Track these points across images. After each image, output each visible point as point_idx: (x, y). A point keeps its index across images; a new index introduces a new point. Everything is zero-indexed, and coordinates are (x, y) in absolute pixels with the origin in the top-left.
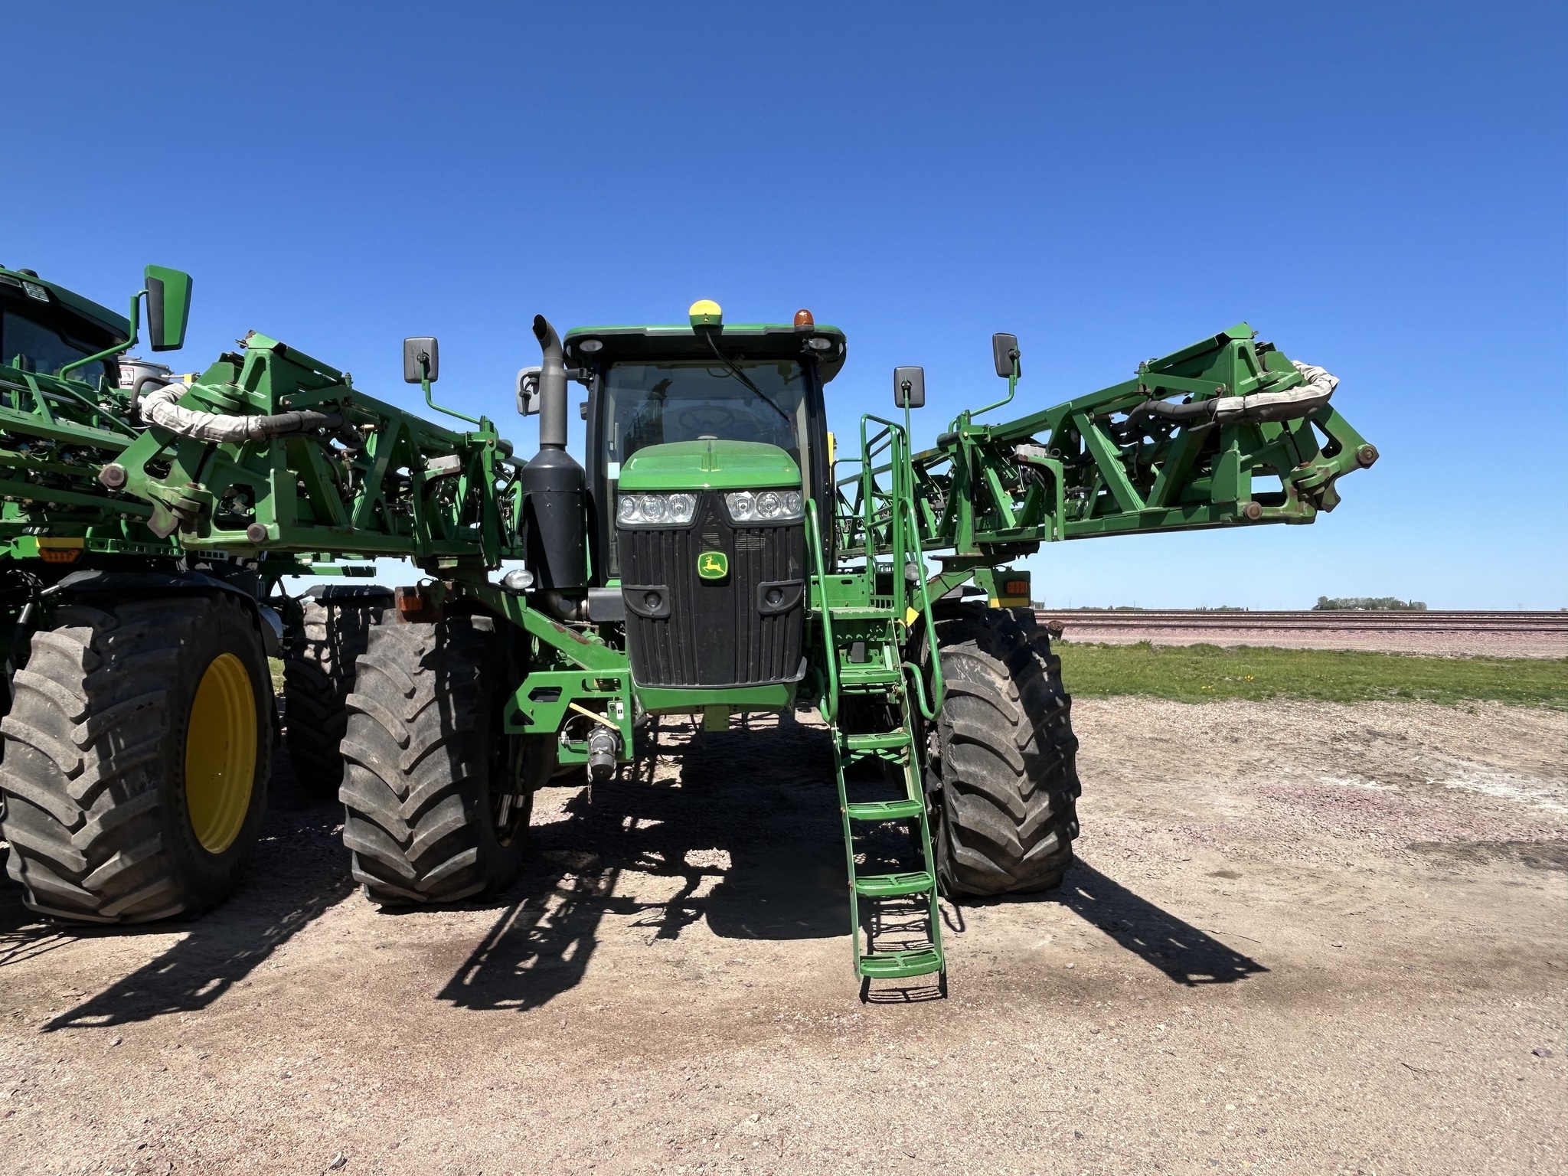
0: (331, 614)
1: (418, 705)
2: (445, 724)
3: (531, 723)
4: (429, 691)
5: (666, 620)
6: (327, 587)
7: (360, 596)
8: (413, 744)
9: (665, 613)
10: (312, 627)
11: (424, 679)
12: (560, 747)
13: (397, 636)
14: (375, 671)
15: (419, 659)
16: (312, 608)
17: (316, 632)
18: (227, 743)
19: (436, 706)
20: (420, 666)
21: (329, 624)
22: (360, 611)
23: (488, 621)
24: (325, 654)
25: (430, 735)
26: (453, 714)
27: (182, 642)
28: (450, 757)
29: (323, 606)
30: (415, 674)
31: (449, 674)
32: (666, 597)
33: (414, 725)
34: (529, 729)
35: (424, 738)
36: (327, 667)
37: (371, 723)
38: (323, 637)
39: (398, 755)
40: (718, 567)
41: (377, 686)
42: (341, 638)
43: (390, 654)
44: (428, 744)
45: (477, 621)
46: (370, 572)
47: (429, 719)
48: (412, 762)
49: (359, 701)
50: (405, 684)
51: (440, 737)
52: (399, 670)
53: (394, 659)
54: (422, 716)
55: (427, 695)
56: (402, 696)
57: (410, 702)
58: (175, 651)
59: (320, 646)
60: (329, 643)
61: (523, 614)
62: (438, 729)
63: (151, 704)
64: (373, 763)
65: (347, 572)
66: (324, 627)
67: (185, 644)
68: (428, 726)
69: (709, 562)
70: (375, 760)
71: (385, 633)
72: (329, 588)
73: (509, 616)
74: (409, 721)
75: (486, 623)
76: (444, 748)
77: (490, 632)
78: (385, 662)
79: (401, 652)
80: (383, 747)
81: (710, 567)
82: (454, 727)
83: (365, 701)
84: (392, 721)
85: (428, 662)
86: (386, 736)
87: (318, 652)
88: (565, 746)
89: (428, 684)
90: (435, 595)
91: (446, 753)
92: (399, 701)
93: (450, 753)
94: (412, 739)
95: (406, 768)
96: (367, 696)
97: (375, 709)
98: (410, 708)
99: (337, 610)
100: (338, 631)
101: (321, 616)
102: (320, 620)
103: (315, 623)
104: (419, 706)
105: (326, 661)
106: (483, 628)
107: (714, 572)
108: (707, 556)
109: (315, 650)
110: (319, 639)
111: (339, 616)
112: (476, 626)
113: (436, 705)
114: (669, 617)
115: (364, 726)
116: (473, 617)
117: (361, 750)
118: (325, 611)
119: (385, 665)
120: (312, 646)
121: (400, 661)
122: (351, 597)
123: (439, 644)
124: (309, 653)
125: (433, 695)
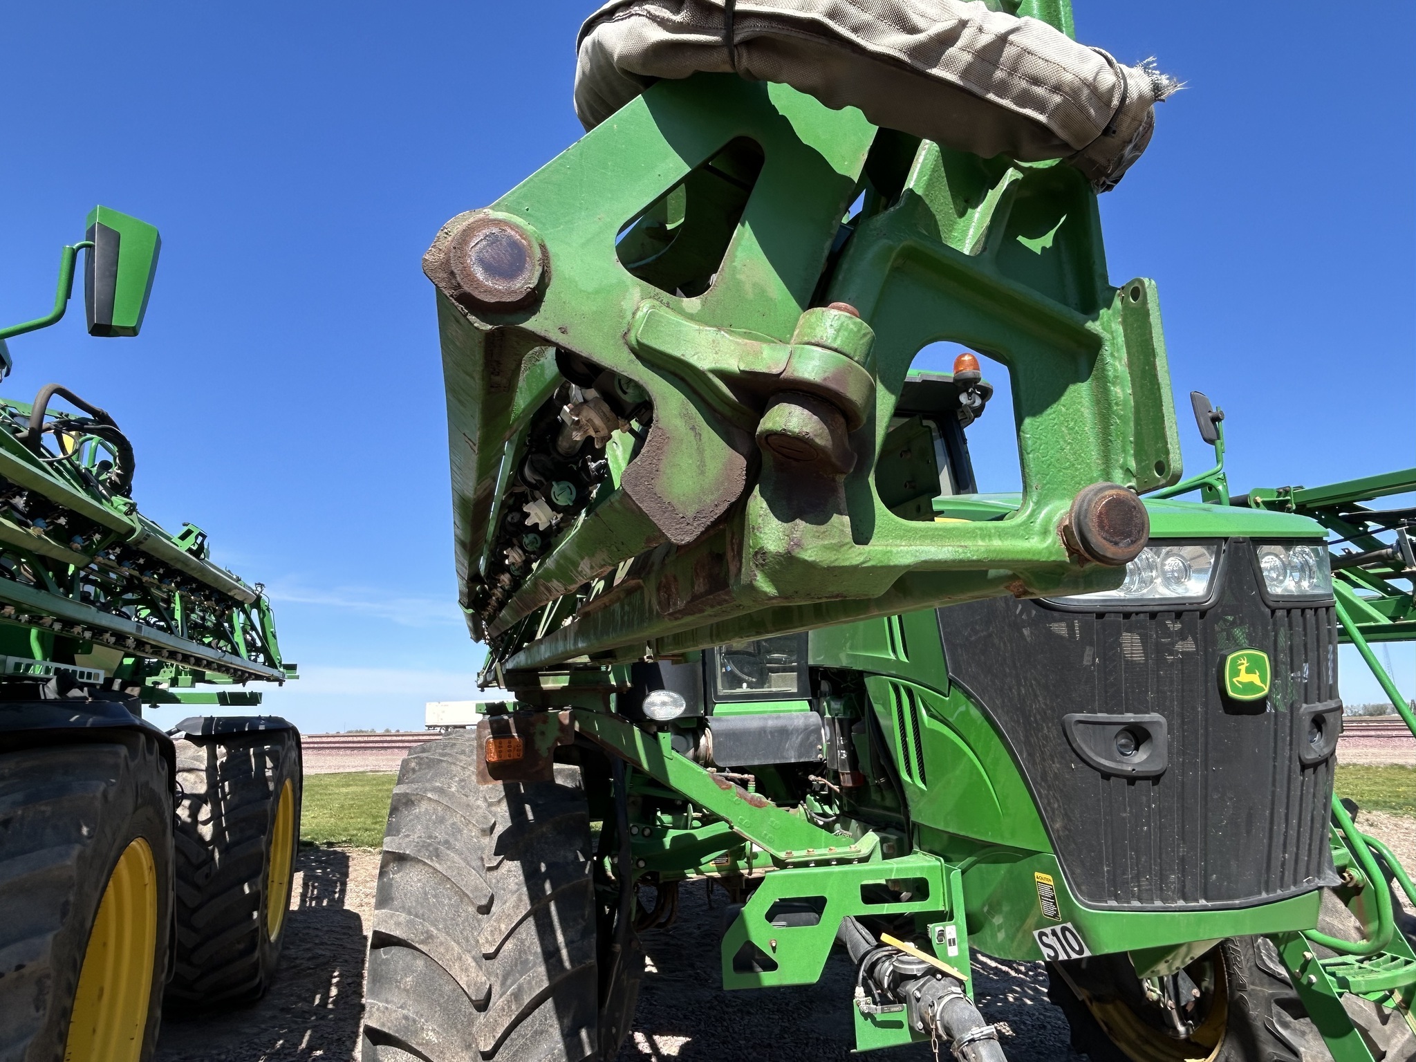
0: (213, 756)
1: (503, 926)
2: (550, 955)
3: (771, 966)
4: (520, 900)
5: (1156, 779)
6: (206, 719)
7: (254, 732)
8: (497, 1002)
9: (1155, 767)
10: (185, 774)
11: (503, 878)
12: (858, 1019)
13: (445, 801)
14: (421, 866)
15: (491, 842)
16: (184, 748)
17: (193, 783)
18: (102, 990)
19: (530, 925)
20: (496, 854)
21: (211, 769)
22: (252, 750)
23: (574, 771)
24: (205, 812)
25: (529, 983)
26: (560, 938)
27: (85, 831)
28: (560, 1018)
29: (200, 745)
30: (490, 869)
31: (543, 868)
32: (1161, 735)
33: (496, 963)
34: (769, 979)
35: (520, 988)
36: (207, 831)
37: (420, 963)
38: (202, 789)
39: (471, 1023)
40: (1255, 678)
41: (426, 894)
42: (227, 789)
43: (440, 835)
44: (527, 1000)
45: (560, 771)
46: (254, 699)
47: (521, 950)
48: (498, 1035)
49: (398, 924)
50: (476, 889)
51: (546, 984)
52: (463, 864)
53: (447, 842)
54: (509, 945)
55: (517, 907)
56: (472, 909)
57: (487, 923)
58: (76, 850)
59: (197, 801)
60: (211, 796)
61: (666, 759)
62: (542, 969)
63: (20, 967)
64: (428, 1043)
65: (223, 699)
66: (203, 775)
67: (90, 836)
68: (520, 964)
69: (1243, 668)
70: (432, 1037)
71: (423, 798)
72: (209, 721)
73: (645, 765)
74: (488, 957)
75: (571, 775)
76: (549, 1003)
77: (578, 788)
78: (437, 849)
79: (456, 830)
80: (445, 1010)
81: (1244, 677)
82: (567, 965)
83: (410, 923)
84: (460, 958)
85: (507, 847)
86: (447, 988)
87: (194, 812)
88: (867, 1016)
89: (513, 887)
90: (543, 733)
91: (553, 1013)
92: (466, 920)
93: (560, 1011)
94: (496, 990)
95: (488, 1048)
96: (410, 913)
97: (429, 937)
98: (488, 933)
99: (221, 750)
100: (223, 781)
101: (197, 759)
102: (197, 765)
103: (190, 770)
104: (505, 928)
105: (205, 823)
106: (569, 784)
107: (1250, 687)
108: (1238, 657)
109: (190, 807)
110: (195, 792)
111: (224, 759)
112: (559, 781)
113: (531, 923)
114: (1164, 772)
115: (408, 970)
116: (556, 766)
117: (406, 1018)
118: (203, 752)
119: (437, 855)
120: (186, 803)
121: (458, 845)
122: (242, 733)
123: (516, 813)
124: (183, 812)
125: (526, 906)
